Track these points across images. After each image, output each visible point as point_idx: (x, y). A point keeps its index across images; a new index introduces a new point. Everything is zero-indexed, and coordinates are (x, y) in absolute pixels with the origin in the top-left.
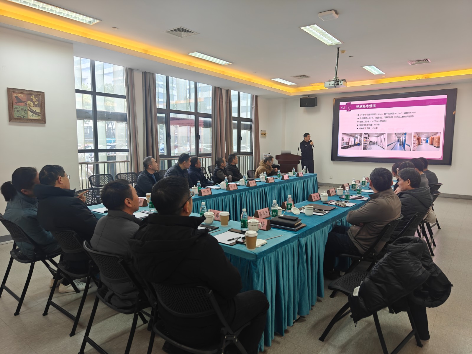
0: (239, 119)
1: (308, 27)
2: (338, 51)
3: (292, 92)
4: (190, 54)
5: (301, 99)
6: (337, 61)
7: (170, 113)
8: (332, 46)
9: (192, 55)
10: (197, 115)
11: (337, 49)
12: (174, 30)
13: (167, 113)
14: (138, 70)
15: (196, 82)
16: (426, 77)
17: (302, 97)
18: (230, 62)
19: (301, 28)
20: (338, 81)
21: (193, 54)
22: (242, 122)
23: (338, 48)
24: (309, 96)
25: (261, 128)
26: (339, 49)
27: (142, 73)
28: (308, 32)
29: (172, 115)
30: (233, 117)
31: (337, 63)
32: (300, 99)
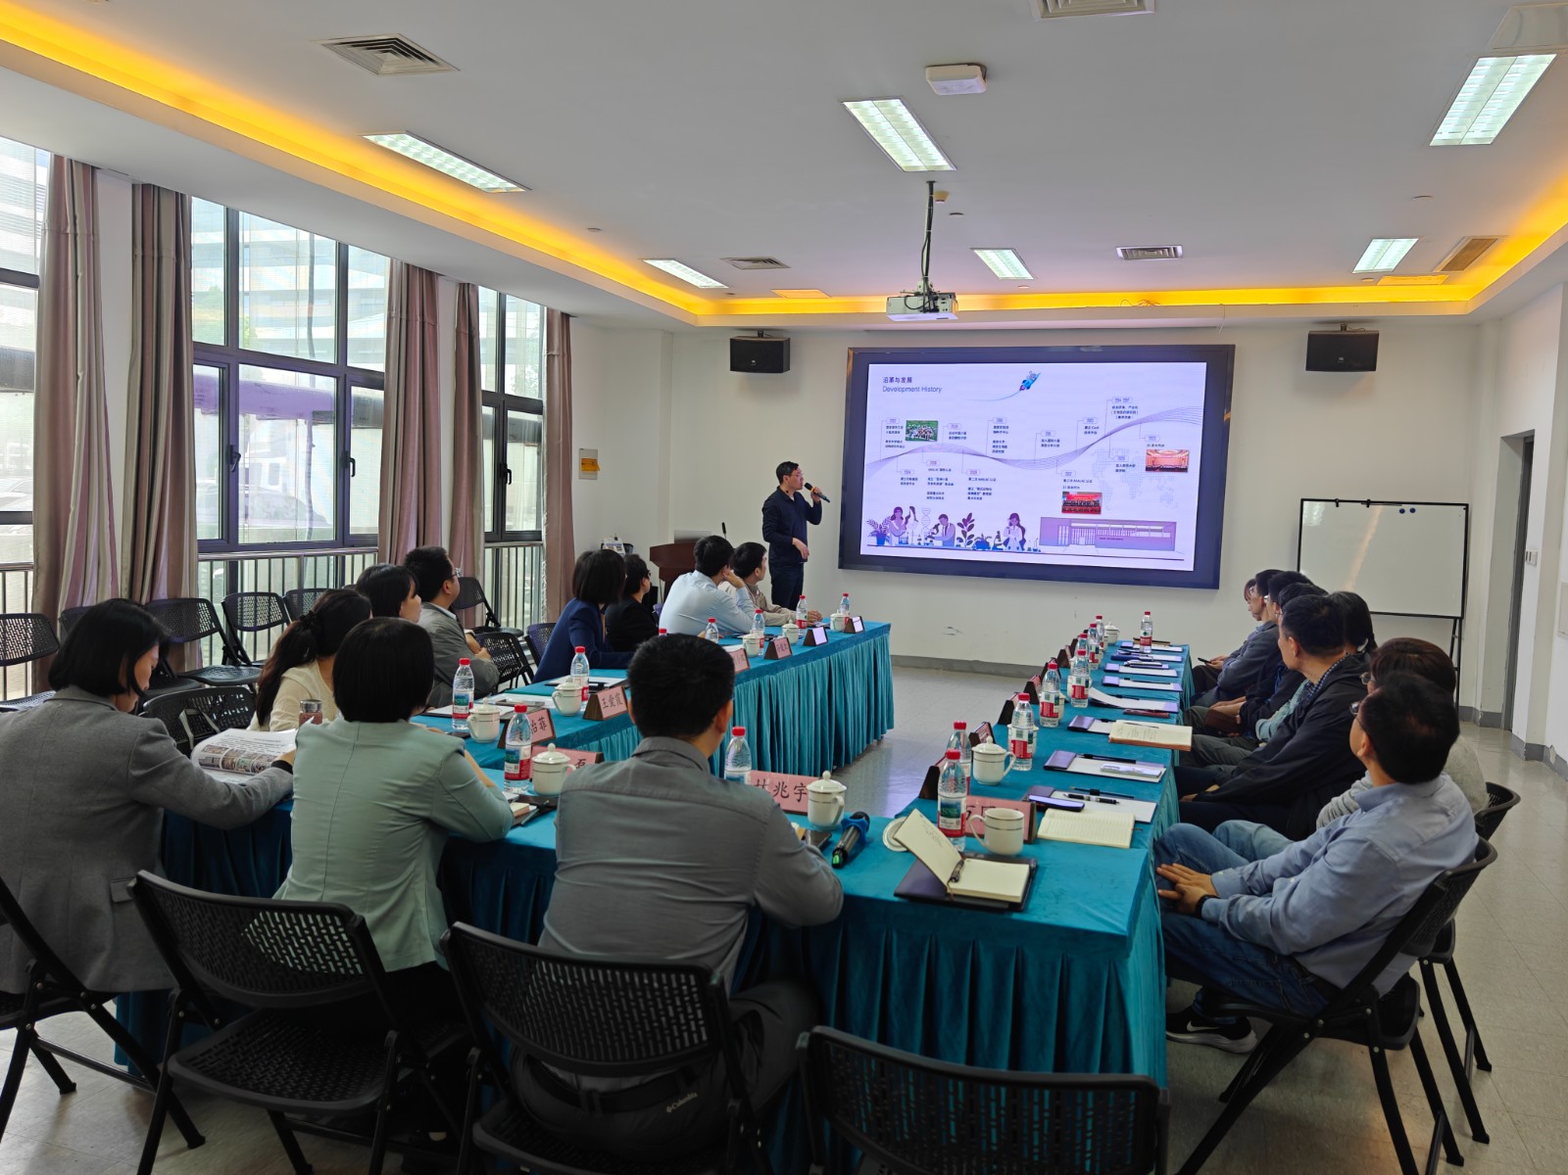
0: (503, 402)
1: (866, 104)
2: (931, 192)
3: (702, 311)
4: (372, 138)
5: (733, 341)
6: (929, 227)
7: (241, 366)
8: (916, 174)
9: (380, 143)
10: (346, 376)
11: (927, 187)
12: (356, 44)
13: (229, 365)
14: (116, 173)
15: (344, 241)
16: (1148, 302)
17: (735, 335)
18: (520, 185)
19: (845, 103)
20: (936, 299)
21: (385, 141)
22: (512, 414)
23: (931, 184)
24: (761, 332)
25: (581, 441)
26: (935, 185)
27: (133, 186)
28: (860, 118)
29: (247, 373)
30: (483, 391)
31: (929, 235)
32: (731, 340)
